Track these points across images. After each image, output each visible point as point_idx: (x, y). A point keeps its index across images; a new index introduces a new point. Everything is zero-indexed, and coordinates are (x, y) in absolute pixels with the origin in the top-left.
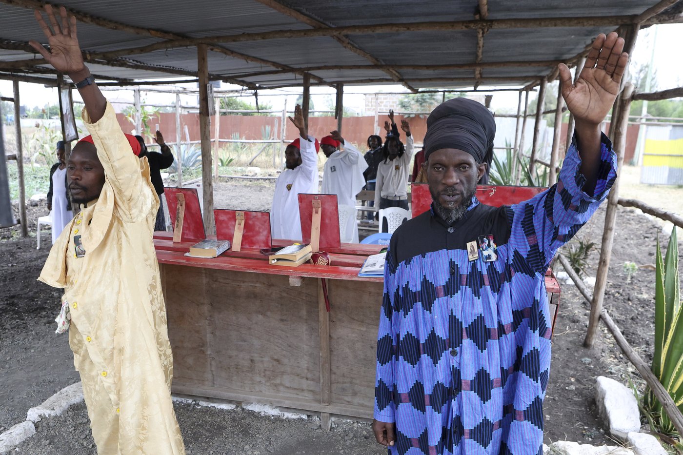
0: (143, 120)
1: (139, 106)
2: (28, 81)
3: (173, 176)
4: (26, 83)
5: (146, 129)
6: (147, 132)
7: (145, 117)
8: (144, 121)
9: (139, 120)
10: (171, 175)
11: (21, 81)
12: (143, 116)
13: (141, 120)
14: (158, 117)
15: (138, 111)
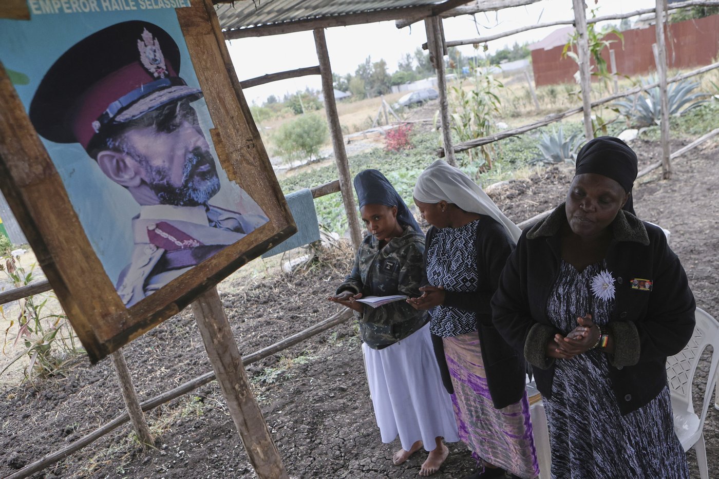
0: (592, 51)
1: (584, 24)
2: (344, 24)
3: (645, 133)
4: (342, 27)
5: (599, 66)
6: (602, 70)
7: (596, 45)
8: (594, 52)
9: (585, 54)
10: (642, 130)
11: (329, 26)
12: (593, 43)
13: (589, 52)
14: (620, 40)
15: (581, 35)
